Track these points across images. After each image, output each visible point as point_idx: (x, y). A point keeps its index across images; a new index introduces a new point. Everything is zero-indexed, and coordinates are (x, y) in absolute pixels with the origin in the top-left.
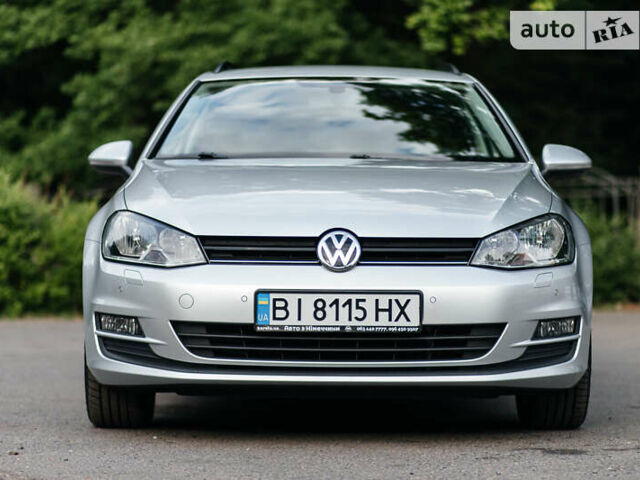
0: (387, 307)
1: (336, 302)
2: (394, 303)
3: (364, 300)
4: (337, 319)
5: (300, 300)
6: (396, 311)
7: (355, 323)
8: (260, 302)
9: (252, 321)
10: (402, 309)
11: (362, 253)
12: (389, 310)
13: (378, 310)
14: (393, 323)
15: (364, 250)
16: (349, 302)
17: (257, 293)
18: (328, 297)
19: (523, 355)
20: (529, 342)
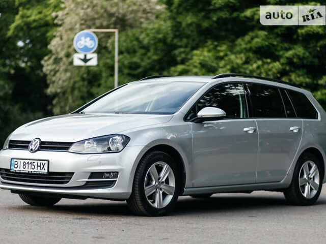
4: (28, 169)
5: (20, 162)
6: (42, 166)
7: (32, 170)
8: (12, 162)
9: (10, 168)
10: (43, 166)
12: (40, 166)
13: (38, 166)
14: (41, 171)
15: (40, 145)
16: (31, 163)
17: (11, 159)
18: (27, 161)
19: (86, 184)
20: (87, 180)
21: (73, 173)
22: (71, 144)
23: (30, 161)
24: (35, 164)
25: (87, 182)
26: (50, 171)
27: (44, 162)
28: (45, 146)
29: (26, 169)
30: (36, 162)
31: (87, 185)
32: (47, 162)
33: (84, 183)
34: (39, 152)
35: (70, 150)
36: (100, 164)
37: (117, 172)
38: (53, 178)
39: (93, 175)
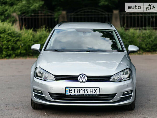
0: (92, 91)
1: (82, 89)
2: (94, 90)
3: (87, 89)
4: (82, 93)
5: (74, 89)
6: (94, 91)
7: (86, 94)
8: (66, 89)
9: (65, 93)
10: (95, 91)
11: (87, 79)
12: (93, 91)
13: (90, 91)
14: (93, 94)
15: (88, 78)
16: (84, 89)
17: (66, 88)
18: (80, 89)
19: (120, 99)
20: (121, 97)
21: (116, 94)
22: (110, 76)
28: (91, 79)
30: (89, 89)
35: (111, 80)
37: (133, 90)
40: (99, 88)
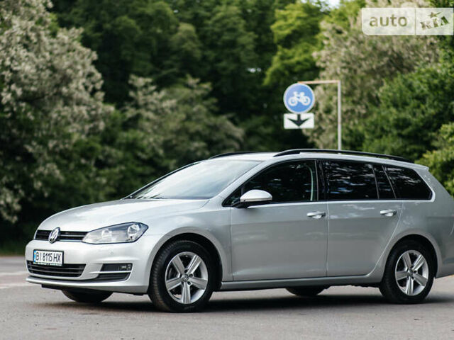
4: (47, 260)
7: (50, 262)
8: (34, 254)
9: (33, 260)
10: (59, 257)
12: (56, 258)
13: (54, 258)
14: (57, 263)
16: (49, 255)
17: (34, 250)
18: (46, 252)
19: (98, 277)
20: (99, 272)
21: (85, 265)
22: (85, 233)
23: (48, 253)
24: (52, 256)
25: (100, 274)
26: (65, 262)
27: (59, 253)
28: (63, 236)
29: (45, 261)
30: (53, 253)
31: (100, 278)
32: (61, 253)
33: (97, 276)
34: (57, 242)
35: (84, 240)
36: (112, 254)
37: (131, 264)
38: (68, 271)
39: (106, 267)
40: (63, 252)
